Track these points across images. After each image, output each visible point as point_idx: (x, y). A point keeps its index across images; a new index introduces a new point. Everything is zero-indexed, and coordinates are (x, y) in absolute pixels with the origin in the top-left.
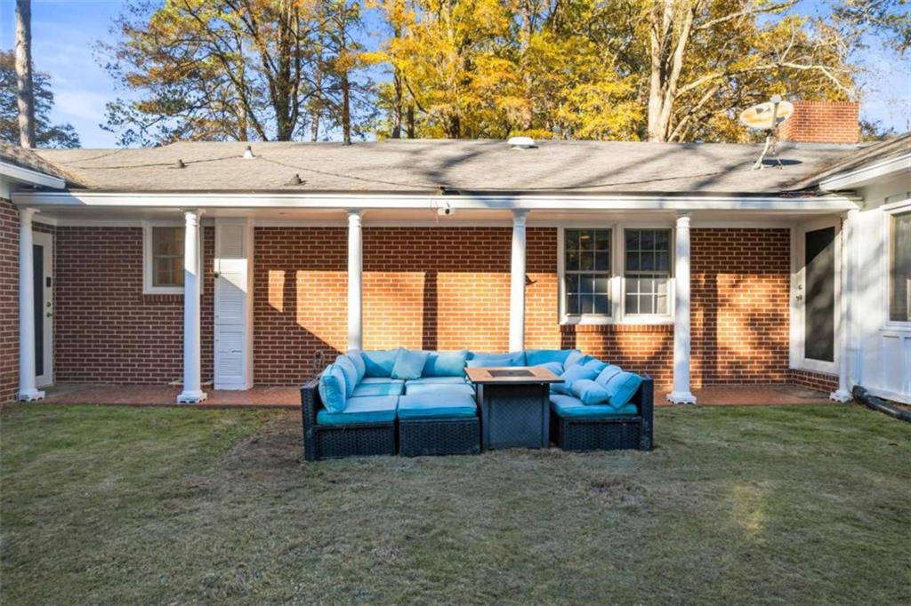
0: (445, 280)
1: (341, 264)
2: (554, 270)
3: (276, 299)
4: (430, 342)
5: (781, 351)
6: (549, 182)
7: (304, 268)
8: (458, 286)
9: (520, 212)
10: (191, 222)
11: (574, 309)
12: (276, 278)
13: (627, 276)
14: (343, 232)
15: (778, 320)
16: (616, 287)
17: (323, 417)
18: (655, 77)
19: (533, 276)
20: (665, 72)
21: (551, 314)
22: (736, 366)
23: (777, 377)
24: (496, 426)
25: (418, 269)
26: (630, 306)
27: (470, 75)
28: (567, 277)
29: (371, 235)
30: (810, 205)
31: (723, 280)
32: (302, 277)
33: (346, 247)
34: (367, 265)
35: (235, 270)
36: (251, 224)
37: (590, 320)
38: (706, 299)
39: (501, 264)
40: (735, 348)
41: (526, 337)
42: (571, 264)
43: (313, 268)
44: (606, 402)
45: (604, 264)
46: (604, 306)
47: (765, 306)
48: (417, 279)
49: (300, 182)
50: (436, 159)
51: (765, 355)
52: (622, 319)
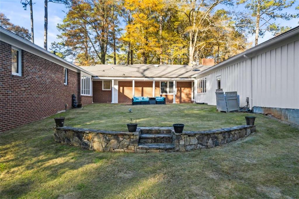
0: (144, 88)
1: (132, 86)
2: (159, 87)
3: (121, 91)
4: (142, 95)
5: (190, 98)
6: (159, 75)
7: (125, 87)
8: (145, 89)
9: (154, 80)
10: (113, 81)
11: (162, 92)
12: (121, 88)
13: (169, 88)
14: (132, 82)
15: (190, 94)
16: (168, 89)
17: (134, 101)
18: (191, 42)
19: (156, 88)
20: (193, 41)
21: (159, 93)
22: (184, 100)
23: (190, 102)
24: (151, 102)
25: (141, 87)
26: (170, 92)
27: (148, 42)
28: (161, 88)
29: (136, 82)
30: (189, 79)
31: (182, 89)
32: (125, 88)
33: (132, 85)
34: (135, 86)
35: (116, 87)
36: (118, 81)
37: (164, 94)
38: (180, 91)
39: (151, 86)
40: (184, 98)
41: (155, 96)
42: (162, 86)
43: (126, 87)
44: (161, 100)
45: (166, 86)
46: (166, 92)
47: (188, 92)
48: (140, 88)
49: (124, 75)
50: (142, 70)
51: (188, 99)
52: (168, 94)
